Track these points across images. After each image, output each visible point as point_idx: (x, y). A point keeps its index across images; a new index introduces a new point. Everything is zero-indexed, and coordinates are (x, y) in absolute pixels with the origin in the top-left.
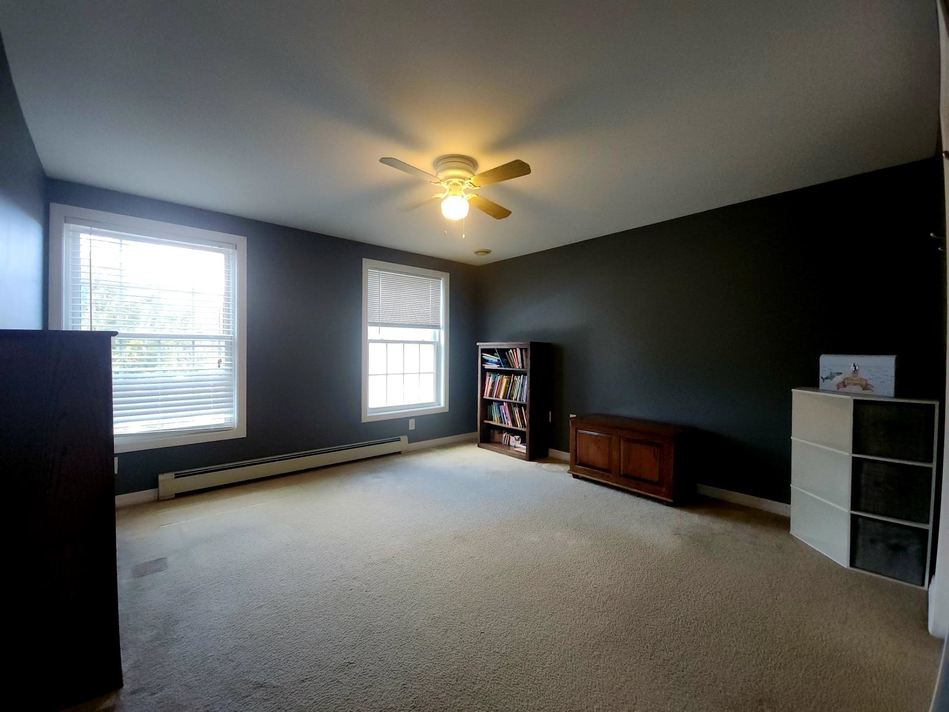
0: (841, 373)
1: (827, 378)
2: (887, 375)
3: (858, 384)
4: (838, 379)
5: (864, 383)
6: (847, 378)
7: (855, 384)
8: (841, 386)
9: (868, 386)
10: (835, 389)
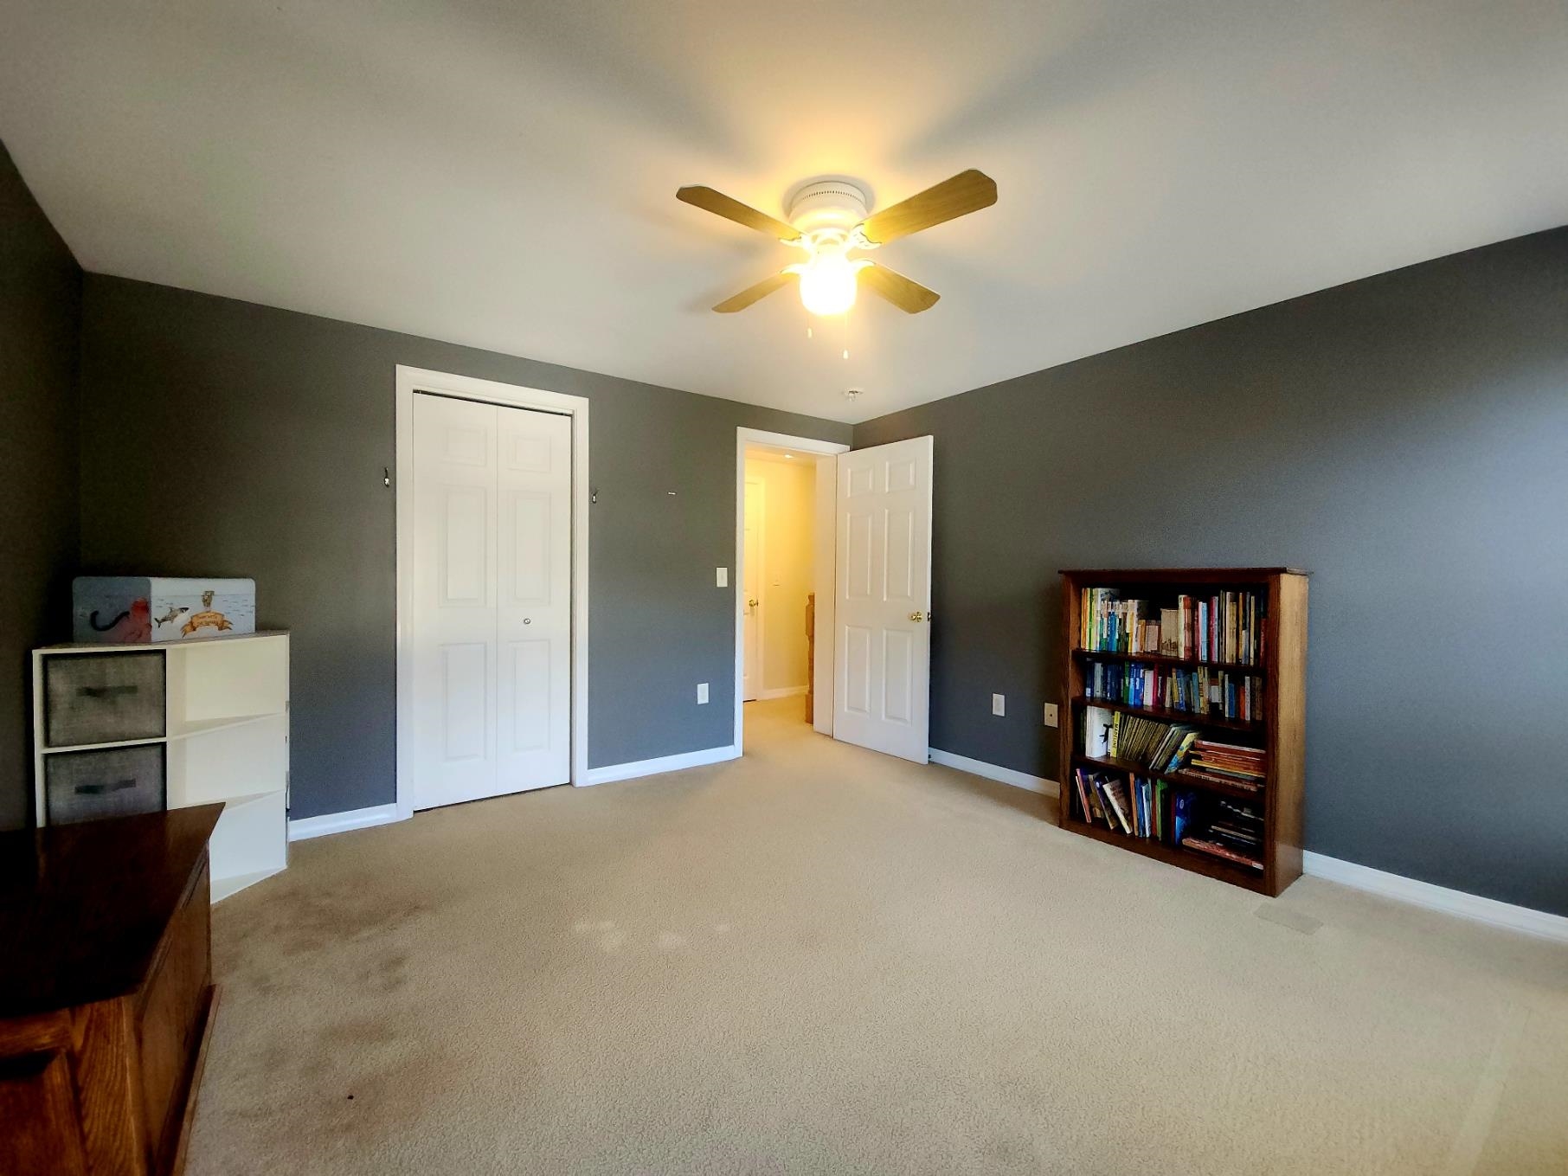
0: (187, 609)
1: (164, 620)
2: (246, 606)
3: (214, 622)
4: (183, 619)
5: (219, 619)
6: (197, 615)
7: (208, 624)
8: (188, 628)
9: (226, 624)
10: (180, 635)
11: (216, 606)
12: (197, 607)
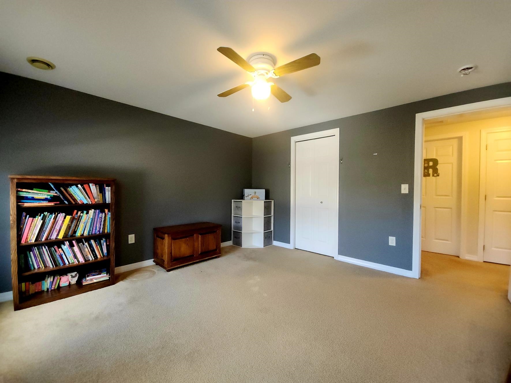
7: (255, 198)
11: (257, 194)
12: (253, 194)
